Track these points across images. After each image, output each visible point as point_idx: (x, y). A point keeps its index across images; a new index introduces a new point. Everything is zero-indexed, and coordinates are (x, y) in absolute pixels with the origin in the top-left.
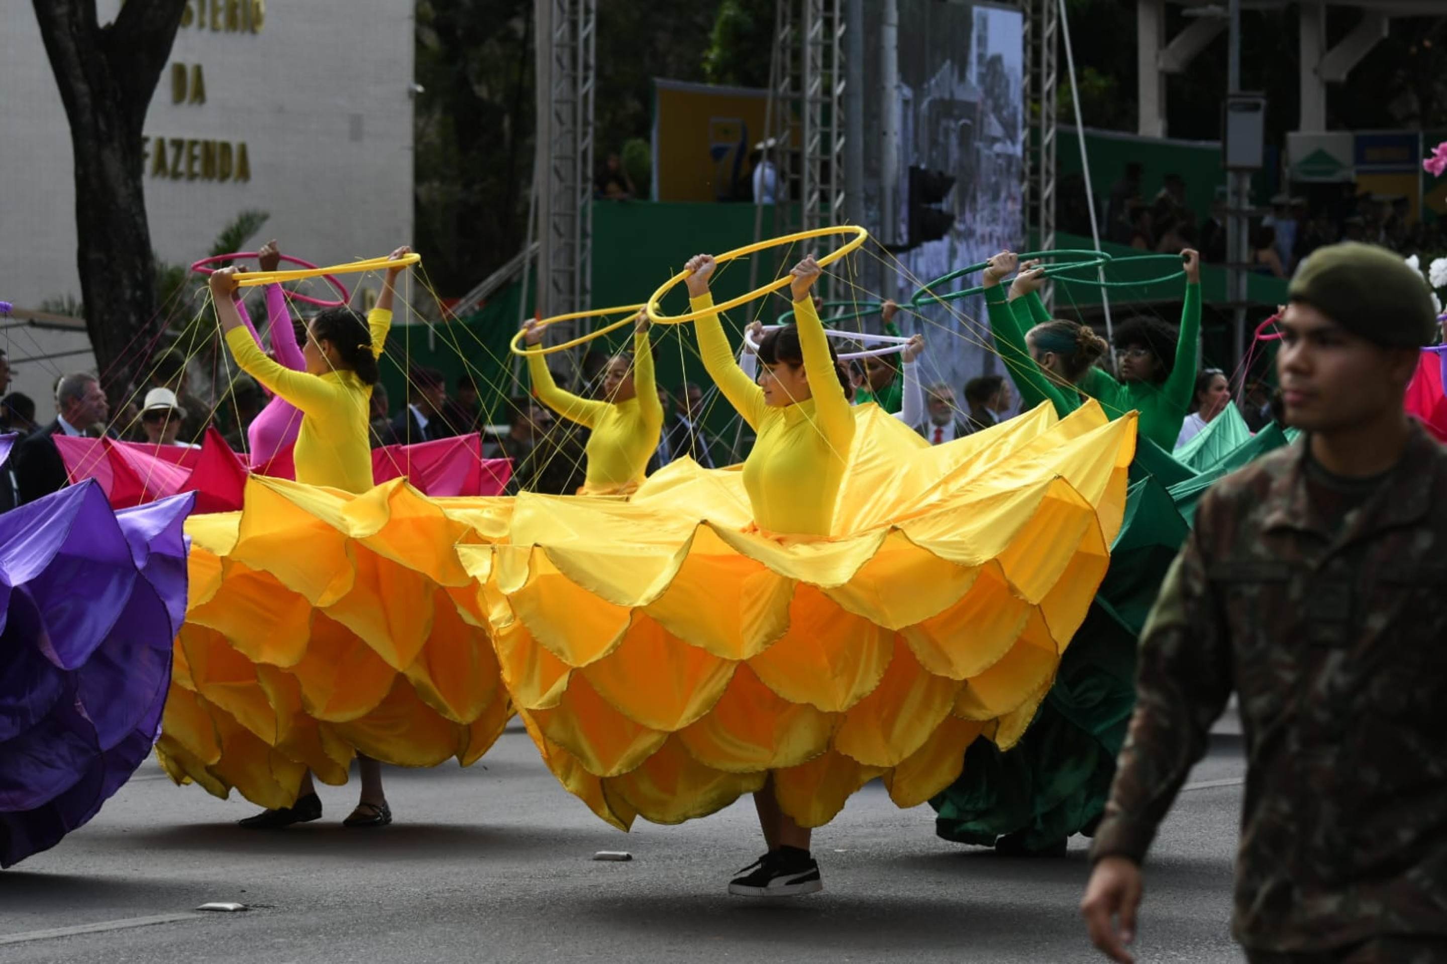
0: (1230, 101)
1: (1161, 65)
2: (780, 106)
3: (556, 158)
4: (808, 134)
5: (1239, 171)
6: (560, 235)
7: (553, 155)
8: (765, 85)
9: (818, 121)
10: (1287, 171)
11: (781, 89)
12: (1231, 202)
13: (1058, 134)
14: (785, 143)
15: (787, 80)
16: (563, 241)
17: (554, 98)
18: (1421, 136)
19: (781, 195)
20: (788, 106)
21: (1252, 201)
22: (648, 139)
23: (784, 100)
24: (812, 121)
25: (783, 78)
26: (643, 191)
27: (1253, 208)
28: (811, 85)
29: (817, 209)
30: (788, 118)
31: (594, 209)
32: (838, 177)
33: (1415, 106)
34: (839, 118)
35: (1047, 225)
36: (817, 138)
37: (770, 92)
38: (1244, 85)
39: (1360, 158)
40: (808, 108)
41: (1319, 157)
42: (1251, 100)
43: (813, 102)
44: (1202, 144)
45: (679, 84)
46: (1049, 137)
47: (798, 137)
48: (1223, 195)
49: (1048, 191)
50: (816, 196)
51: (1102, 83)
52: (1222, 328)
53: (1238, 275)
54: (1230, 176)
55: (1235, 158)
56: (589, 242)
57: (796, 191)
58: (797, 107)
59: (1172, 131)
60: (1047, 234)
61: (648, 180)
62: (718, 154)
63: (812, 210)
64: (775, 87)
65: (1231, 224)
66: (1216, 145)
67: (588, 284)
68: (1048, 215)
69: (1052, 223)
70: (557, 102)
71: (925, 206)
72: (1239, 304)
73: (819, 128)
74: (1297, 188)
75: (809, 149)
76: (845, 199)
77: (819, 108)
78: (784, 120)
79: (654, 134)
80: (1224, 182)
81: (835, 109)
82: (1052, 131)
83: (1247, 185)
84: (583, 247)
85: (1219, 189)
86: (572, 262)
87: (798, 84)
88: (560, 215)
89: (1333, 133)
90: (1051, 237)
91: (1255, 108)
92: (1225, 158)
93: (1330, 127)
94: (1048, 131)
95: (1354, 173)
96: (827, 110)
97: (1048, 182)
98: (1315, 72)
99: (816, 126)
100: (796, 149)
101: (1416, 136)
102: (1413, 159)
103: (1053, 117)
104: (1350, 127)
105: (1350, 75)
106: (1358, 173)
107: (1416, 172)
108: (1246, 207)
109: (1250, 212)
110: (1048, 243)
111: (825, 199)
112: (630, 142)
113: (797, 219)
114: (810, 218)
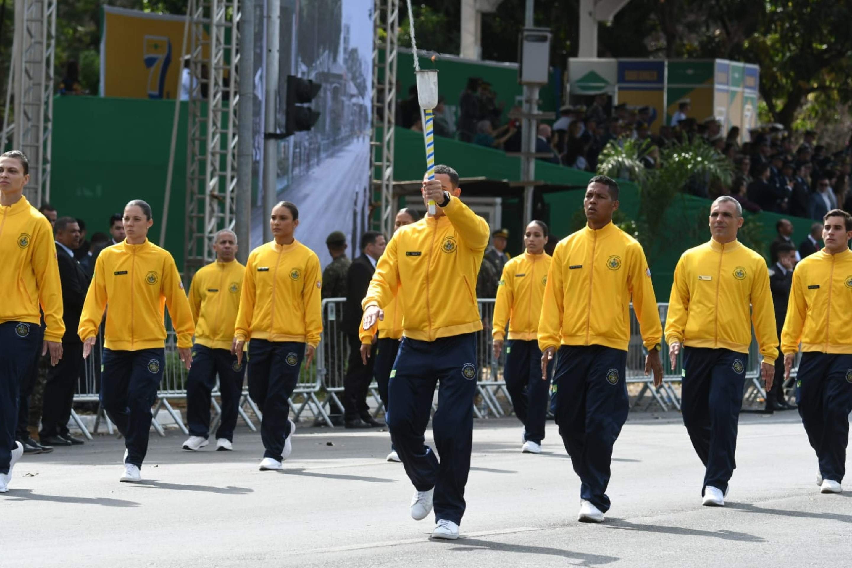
0: (526, 33)
1: (478, 6)
2: (194, 28)
3: (26, 62)
4: (214, 50)
5: (531, 85)
6: (29, 119)
7: (24, 59)
8: (184, 13)
9: (222, 40)
10: (568, 87)
11: (195, 17)
12: (525, 107)
13: (399, 55)
14: (196, 57)
15: (201, 9)
16: (30, 124)
17: (25, 17)
18: (666, 63)
19: (195, 94)
20: (201, 27)
21: (540, 108)
22: (98, 50)
23: (197, 23)
24: (218, 40)
25: (197, 9)
26: (95, 90)
27: (541, 112)
28: (217, 14)
29: (220, 106)
30: (201, 38)
31: (55, 101)
32: (236, 82)
33: (663, 43)
34: (237, 38)
35: (389, 122)
36: (221, 53)
37: (187, 18)
38: (537, 22)
39: (621, 78)
40: (214, 30)
41: (593, 76)
42: (541, 34)
43: (218, 26)
44: (507, 64)
45: (121, 10)
46: (392, 57)
47: (206, 52)
48: (520, 103)
49: (390, 97)
50: (219, 95)
51: (434, 18)
52: (516, 201)
53: (528, 161)
54: (525, 88)
55: (527, 77)
56: (50, 125)
57: (204, 90)
58: (207, 28)
59: (486, 54)
60: (389, 128)
61: (98, 82)
62: (150, 62)
63: (216, 106)
64: (191, 14)
65: (524, 123)
66: (515, 65)
67: (49, 157)
68: (390, 115)
69: (393, 120)
70: (27, 20)
71: (298, 105)
72: (529, 183)
73: (222, 46)
74: (577, 99)
75: (214, 61)
76: (239, 100)
77: (223, 30)
78: (197, 39)
79: (102, 46)
80: (521, 93)
81: (235, 31)
82: (395, 53)
83: (536, 96)
84: (46, 129)
85: (518, 98)
86: (37, 140)
87: (207, 13)
88: (28, 104)
89: (603, 60)
90: (392, 130)
91: (543, 39)
92: (521, 76)
93: (600, 54)
94: (391, 52)
95: (616, 90)
96: (228, 32)
97: (390, 90)
98: (590, 14)
99: (220, 44)
100: (206, 60)
101: (662, 64)
102: (660, 80)
103: (395, 41)
104: (614, 56)
105: (617, 18)
106: (620, 89)
107: (662, 89)
108: (536, 111)
109: (538, 115)
110: (389, 135)
111: (226, 97)
112: (86, 53)
113: (205, 112)
114: (214, 112)
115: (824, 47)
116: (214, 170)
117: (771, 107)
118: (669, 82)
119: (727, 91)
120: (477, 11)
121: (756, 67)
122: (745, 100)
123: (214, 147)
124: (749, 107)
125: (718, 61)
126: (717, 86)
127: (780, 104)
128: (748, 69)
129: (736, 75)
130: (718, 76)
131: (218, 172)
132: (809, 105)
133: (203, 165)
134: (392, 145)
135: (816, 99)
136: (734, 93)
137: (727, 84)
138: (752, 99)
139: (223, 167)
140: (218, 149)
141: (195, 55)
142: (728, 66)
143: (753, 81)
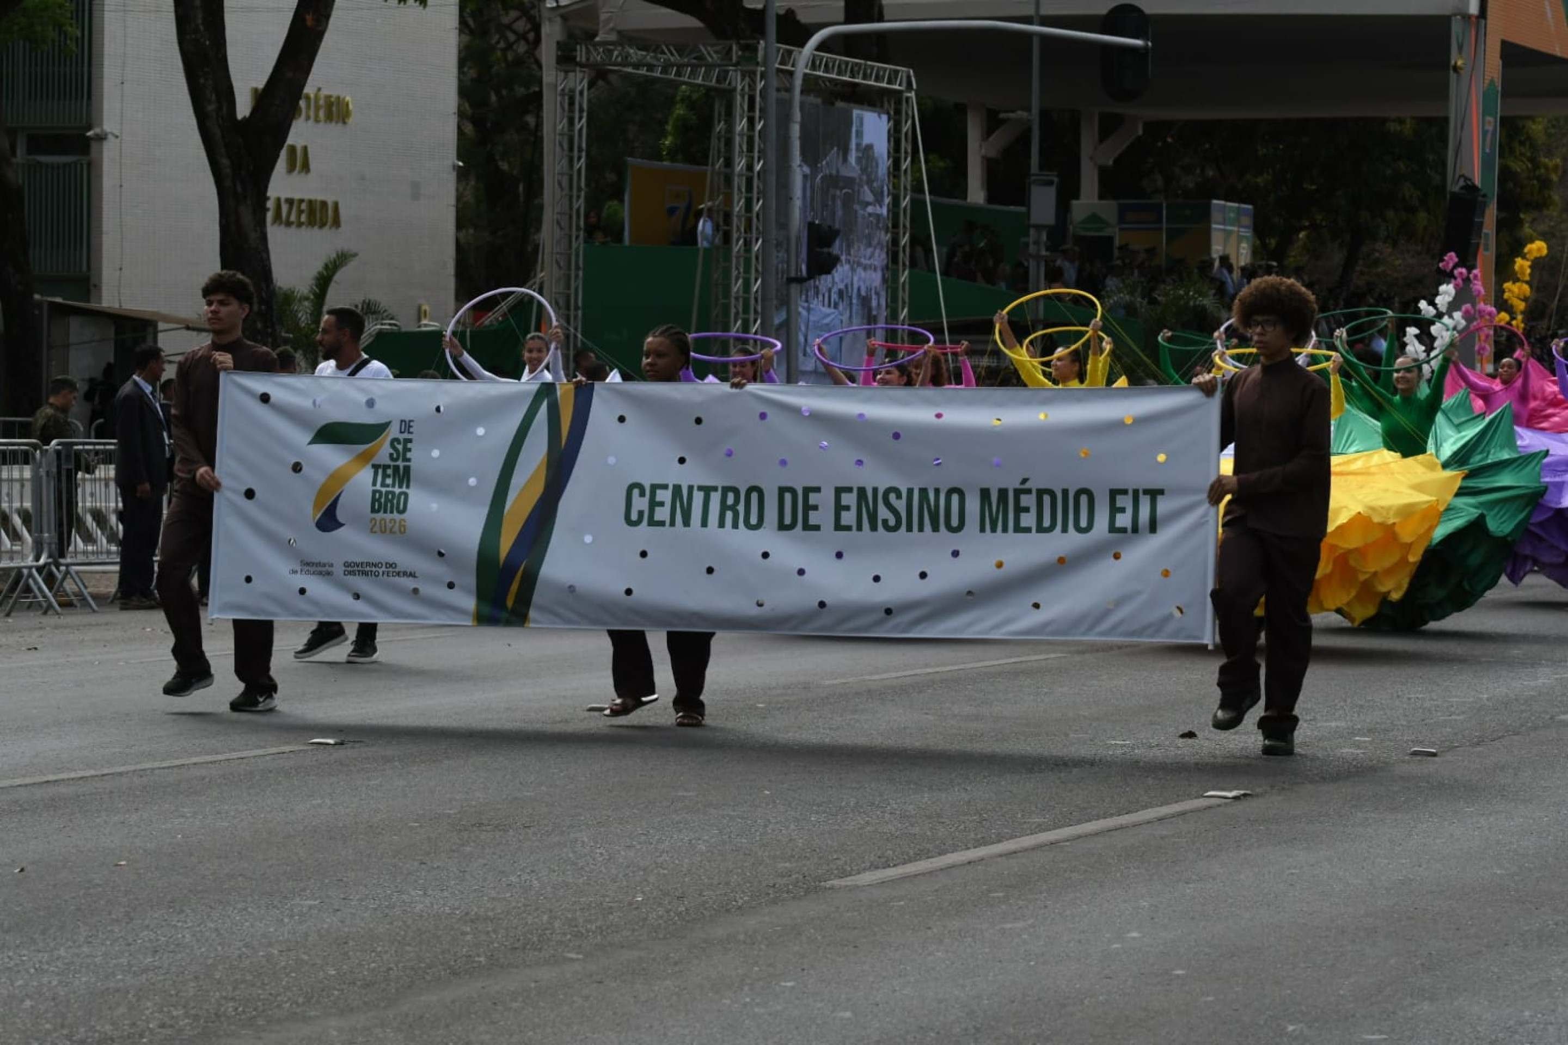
0: (1032, 178)
1: (984, 152)
2: (716, 178)
3: (557, 213)
4: (736, 198)
5: (1038, 227)
6: (560, 268)
7: (555, 211)
8: (707, 165)
9: (743, 189)
10: (1071, 228)
11: (717, 166)
12: (1032, 249)
13: (913, 201)
14: (718, 206)
15: (722, 160)
16: (562, 272)
17: (557, 171)
18: (1164, 205)
20: (722, 178)
21: (1047, 250)
22: (622, 201)
23: (719, 174)
24: (739, 189)
25: (719, 158)
26: (619, 238)
27: (1048, 253)
28: (739, 164)
29: (742, 250)
30: (722, 187)
31: (584, 250)
32: (757, 229)
33: (1160, 185)
34: (758, 187)
35: (904, 264)
36: (743, 201)
37: (709, 168)
38: (1041, 167)
39: (1121, 219)
40: (736, 180)
41: (1094, 218)
42: (1047, 178)
43: (740, 175)
44: (1012, 208)
45: (644, 162)
46: (905, 202)
47: (729, 200)
48: (1027, 245)
50: (741, 241)
51: (942, 164)
54: (1032, 231)
55: (1035, 218)
56: (581, 273)
57: (727, 238)
58: (728, 180)
59: (990, 199)
60: (904, 270)
61: (622, 230)
62: (671, 211)
63: (738, 251)
64: (713, 165)
65: (1032, 264)
66: (1023, 209)
67: (580, 304)
70: (558, 174)
71: (818, 250)
73: (744, 194)
74: (1079, 240)
75: (736, 209)
76: (761, 245)
77: (744, 180)
78: (719, 188)
79: (626, 198)
80: (1027, 235)
81: (756, 181)
82: (908, 198)
83: (1044, 238)
84: (577, 276)
85: (1023, 240)
86: (568, 287)
87: (729, 163)
88: (561, 254)
89: (1103, 202)
90: (906, 273)
91: (1050, 183)
92: (1029, 219)
93: (1101, 197)
94: (905, 198)
95: (1117, 230)
96: (749, 181)
97: (904, 234)
98: (1091, 158)
99: (742, 193)
100: (727, 209)
101: (1161, 205)
102: (1160, 220)
103: (909, 187)
104: (1115, 197)
105: (1116, 161)
106: (1121, 229)
107: (1161, 229)
108: (1044, 253)
109: (1046, 256)
110: (904, 277)
111: (748, 244)
112: (610, 203)
113: (728, 258)
114: (738, 258)
115: (1314, 187)
116: (737, 314)
117: (1264, 245)
118: (1167, 222)
119: (1224, 230)
120: (983, 157)
121: (1250, 207)
122: (1240, 239)
123: (738, 291)
124: (1244, 245)
125: (1215, 202)
126: (1214, 226)
127: (1273, 242)
128: (1244, 209)
129: (1232, 215)
130: (1215, 215)
131: (741, 315)
132: (1300, 243)
133: (726, 308)
134: (907, 287)
135: (1308, 237)
136: (1230, 232)
137: (1224, 224)
138: (1246, 237)
139: (746, 310)
140: (741, 293)
141: (717, 203)
142: (1225, 206)
143: (1247, 220)
